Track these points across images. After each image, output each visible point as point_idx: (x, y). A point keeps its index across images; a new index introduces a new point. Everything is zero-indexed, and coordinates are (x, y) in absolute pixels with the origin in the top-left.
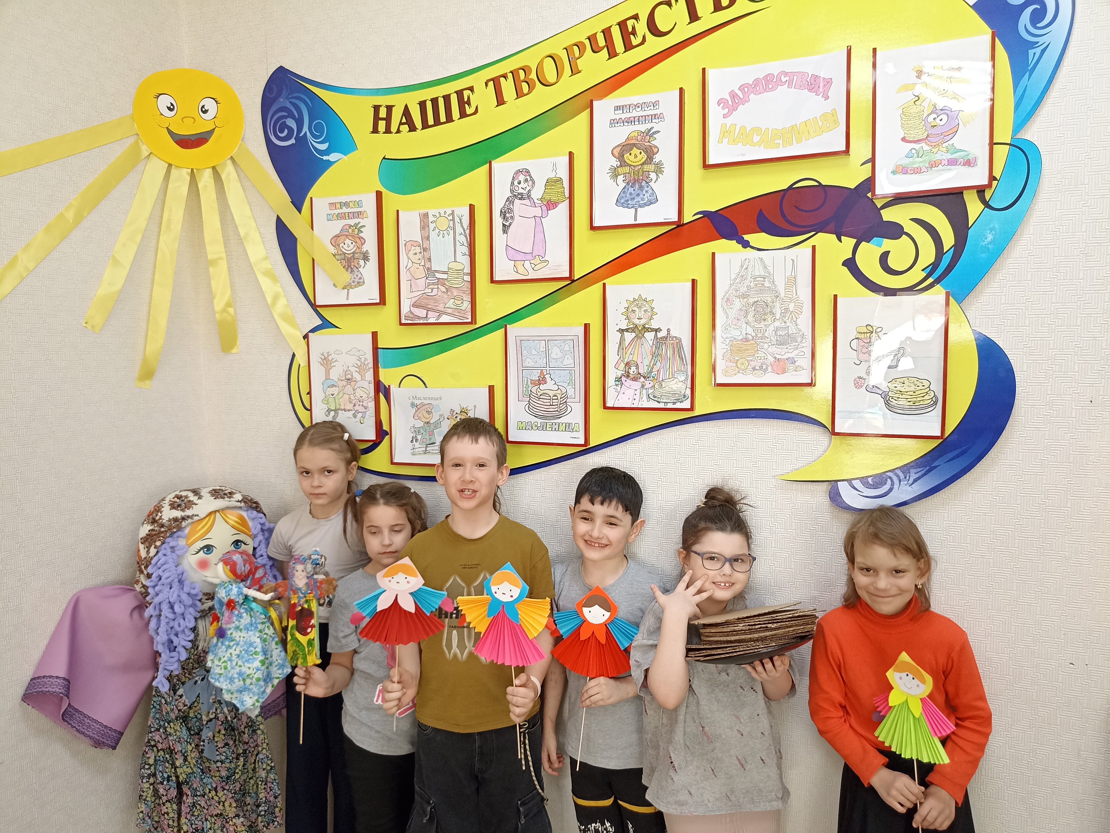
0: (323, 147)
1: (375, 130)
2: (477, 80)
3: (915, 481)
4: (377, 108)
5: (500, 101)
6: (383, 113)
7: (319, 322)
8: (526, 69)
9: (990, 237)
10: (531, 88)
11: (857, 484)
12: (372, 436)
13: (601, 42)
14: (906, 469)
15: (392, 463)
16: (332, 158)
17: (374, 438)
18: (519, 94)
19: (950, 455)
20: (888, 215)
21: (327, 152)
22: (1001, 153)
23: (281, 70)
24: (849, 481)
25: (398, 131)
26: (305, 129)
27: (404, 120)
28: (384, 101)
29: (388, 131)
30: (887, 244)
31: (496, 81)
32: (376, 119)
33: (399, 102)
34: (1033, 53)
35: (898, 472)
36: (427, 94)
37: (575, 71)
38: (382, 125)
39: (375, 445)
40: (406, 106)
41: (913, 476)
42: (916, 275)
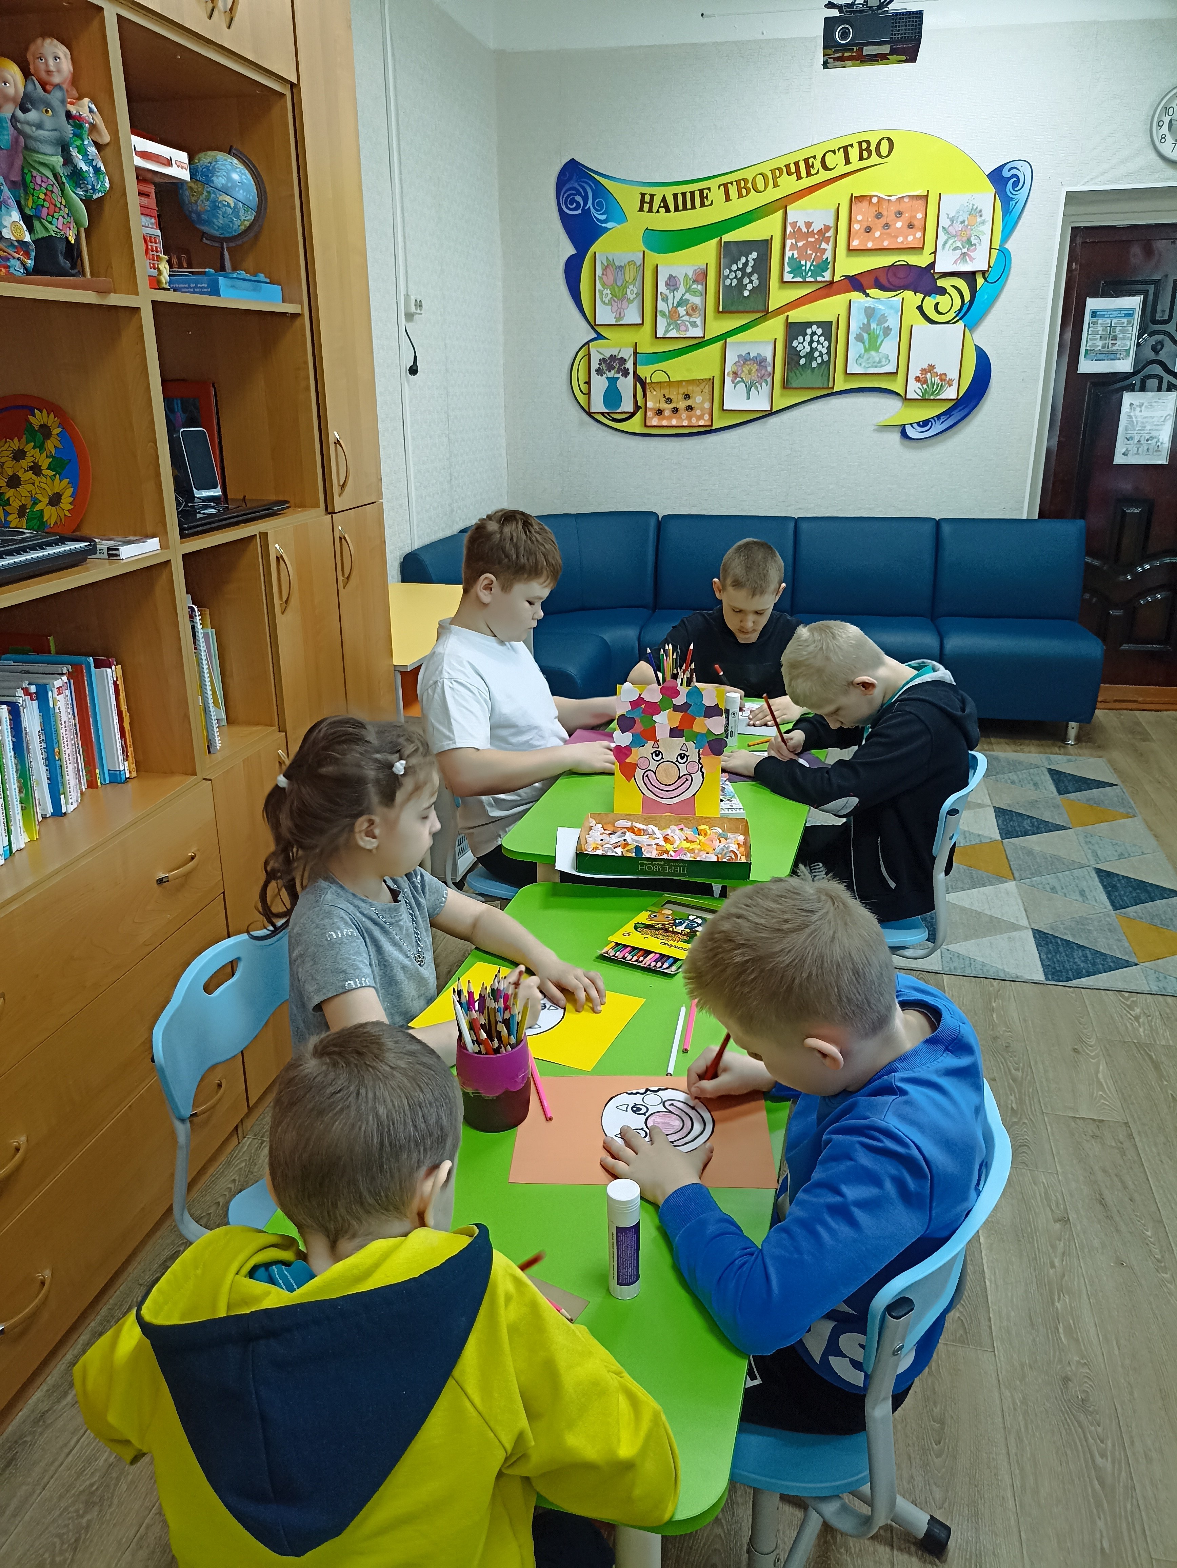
0: (603, 218)
1: (641, 209)
2: (713, 184)
3: (943, 422)
4: (643, 195)
5: (728, 199)
6: (647, 198)
7: (594, 335)
8: (745, 180)
9: (986, 297)
10: (748, 193)
11: (915, 425)
13: (793, 169)
16: (609, 225)
17: (632, 411)
18: (740, 196)
19: (960, 408)
20: (940, 283)
21: (605, 221)
22: (995, 253)
23: (573, 161)
24: (911, 424)
25: (658, 212)
26: (590, 204)
27: (662, 205)
28: (648, 190)
29: (650, 210)
30: (939, 298)
31: (725, 186)
32: (642, 202)
33: (659, 193)
34: (1012, 203)
35: (936, 418)
36: (679, 189)
37: (776, 185)
38: (646, 206)
39: (632, 415)
40: (664, 196)
41: (942, 420)
42: (952, 315)
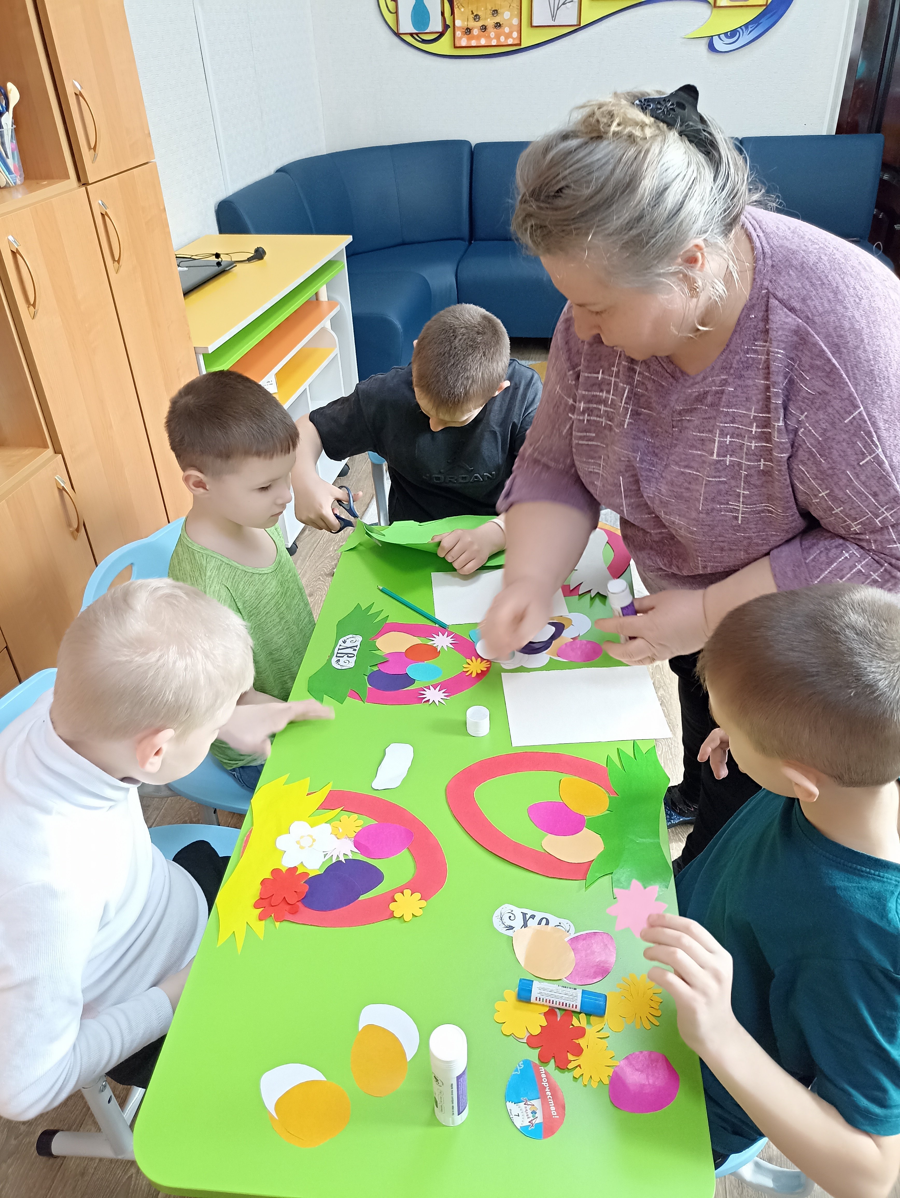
3: (750, 32)
11: (722, 36)
12: (440, 29)
14: (746, 25)
15: (455, 47)
17: (441, 31)
19: (768, 15)
24: (719, 35)
35: (743, 27)
39: (441, 34)
41: (750, 29)
